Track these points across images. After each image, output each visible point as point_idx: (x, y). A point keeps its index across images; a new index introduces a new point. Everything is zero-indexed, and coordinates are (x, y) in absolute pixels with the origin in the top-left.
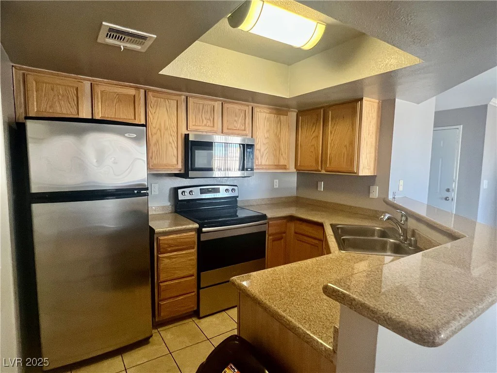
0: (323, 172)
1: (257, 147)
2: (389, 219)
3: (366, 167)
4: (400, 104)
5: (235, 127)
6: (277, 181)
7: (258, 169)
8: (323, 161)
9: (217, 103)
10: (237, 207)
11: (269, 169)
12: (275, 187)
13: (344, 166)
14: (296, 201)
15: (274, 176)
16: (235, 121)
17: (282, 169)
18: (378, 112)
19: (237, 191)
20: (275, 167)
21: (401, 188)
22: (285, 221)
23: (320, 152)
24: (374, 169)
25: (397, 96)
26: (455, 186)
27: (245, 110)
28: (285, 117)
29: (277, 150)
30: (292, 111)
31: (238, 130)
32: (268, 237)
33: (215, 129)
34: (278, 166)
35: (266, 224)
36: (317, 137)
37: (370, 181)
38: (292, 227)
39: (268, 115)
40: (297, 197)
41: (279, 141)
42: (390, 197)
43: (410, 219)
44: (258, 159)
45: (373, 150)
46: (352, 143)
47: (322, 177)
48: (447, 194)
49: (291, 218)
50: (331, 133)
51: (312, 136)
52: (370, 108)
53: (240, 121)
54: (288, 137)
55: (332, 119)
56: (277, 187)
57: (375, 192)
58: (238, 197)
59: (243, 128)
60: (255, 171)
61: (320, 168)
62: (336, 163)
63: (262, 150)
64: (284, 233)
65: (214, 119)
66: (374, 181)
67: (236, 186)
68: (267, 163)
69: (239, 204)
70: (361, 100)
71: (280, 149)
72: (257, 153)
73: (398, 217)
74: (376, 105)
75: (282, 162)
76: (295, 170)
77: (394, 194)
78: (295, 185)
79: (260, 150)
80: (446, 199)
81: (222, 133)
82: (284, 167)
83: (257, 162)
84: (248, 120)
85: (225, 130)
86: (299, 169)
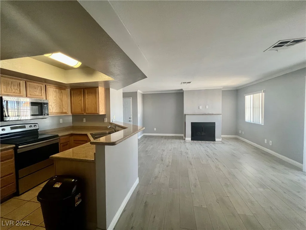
0: (85, 114)
1: (50, 104)
2: (110, 127)
3: (102, 111)
4: (111, 90)
5: (35, 94)
6: (62, 120)
7: (51, 114)
8: (85, 110)
9: (22, 81)
10: (38, 134)
11: (57, 114)
12: (61, 122)
13: (94, 112)
14: (73, 128)
15: (60, 117)
16: (35, 91)
17: (64, 114)
18: (104, 92)
19: (38, 126)
20: (60, 113)
21: (114, 118)
22: (68, 136)
23: (83, 106)
24: (105, 112)
25: (110, 87)
26: (131, 117)
27: (41, 87)
28: (64, 91)
29: (61, 106)
30: (68, 88)
31: (37, 96)
32: (60, 145)
33: (21, 94)
34: (62, 113)
35: (58, 139)
36: (81, 100)
37: (104, 116)
38: (72, 139)
39: (54, 89)
40: (73, 126)
41: (62, 101)
42: (111, 121)
43: (116, 127)
44: (50, 109)
45: (104, 105)
46: (96, 103)
47: (84, 116)
48: (130, 120)
49: (72, 135)
50: (87, 99)
51: (79, 100)
52: (101, 90)
53: (38, 91)
54: (67, 100)
55: (87, 93)
56: (62, 122)
57: (106, 120)
58: (38, 129)
59: (40, 95)
60: (49, 115)
61: (83, 113)
62: (90, 110)
63: (53, 106)
64: (68, 142)
65: (20, 89)
66: (105, 116)
67: (37, 124)
68: (56, 111)
69: (39, 133)
70: (98, 87)
71: (63, 105)
72: (50, 107)
73: (113, 127)
74: (103, 89)
75: (64, 111)
76: (71, 114)
77: (112, 120)
78: (72, 121)
79: (51, 106)
80: (130, 121)
81: (27, 97)
82: (66, 113)
83: (50, 111)
84: (43, 91)
85: (28, 95)
86: (73, 113)
